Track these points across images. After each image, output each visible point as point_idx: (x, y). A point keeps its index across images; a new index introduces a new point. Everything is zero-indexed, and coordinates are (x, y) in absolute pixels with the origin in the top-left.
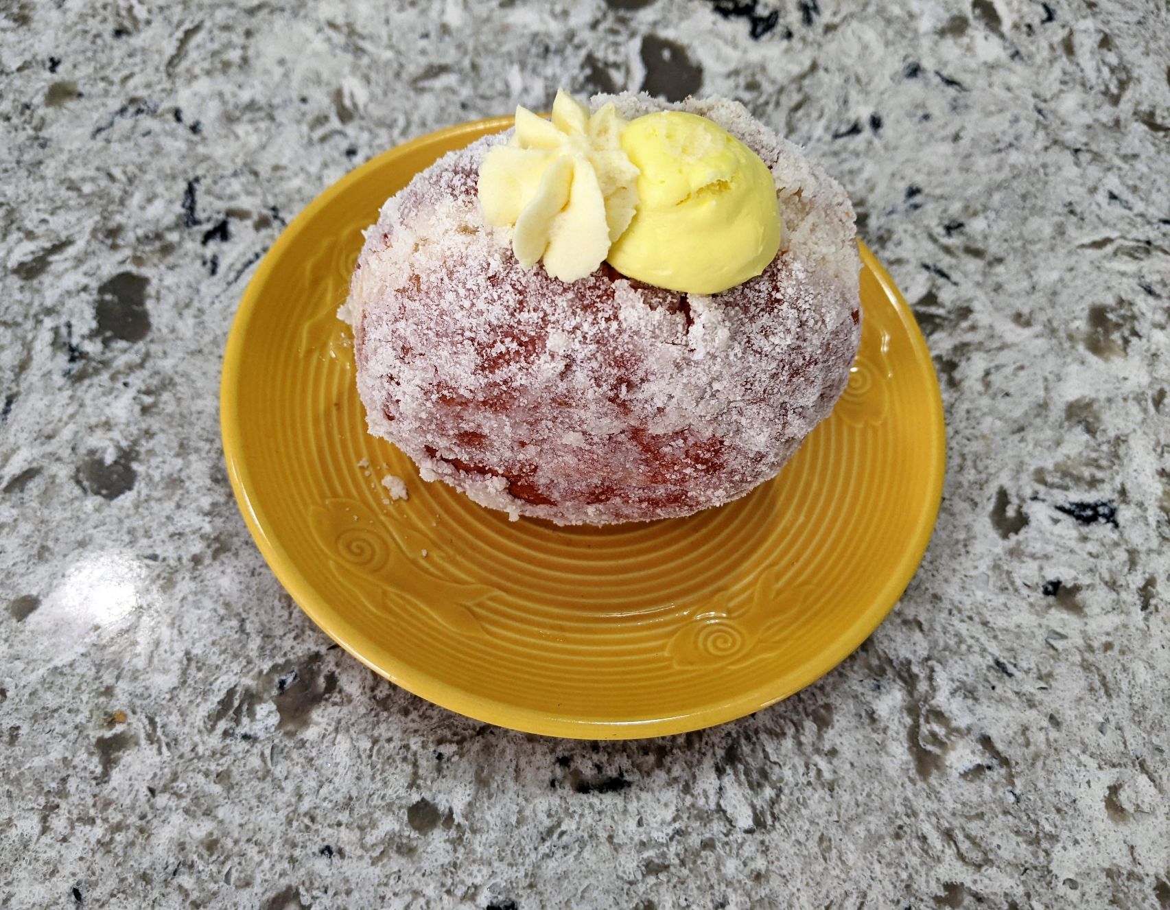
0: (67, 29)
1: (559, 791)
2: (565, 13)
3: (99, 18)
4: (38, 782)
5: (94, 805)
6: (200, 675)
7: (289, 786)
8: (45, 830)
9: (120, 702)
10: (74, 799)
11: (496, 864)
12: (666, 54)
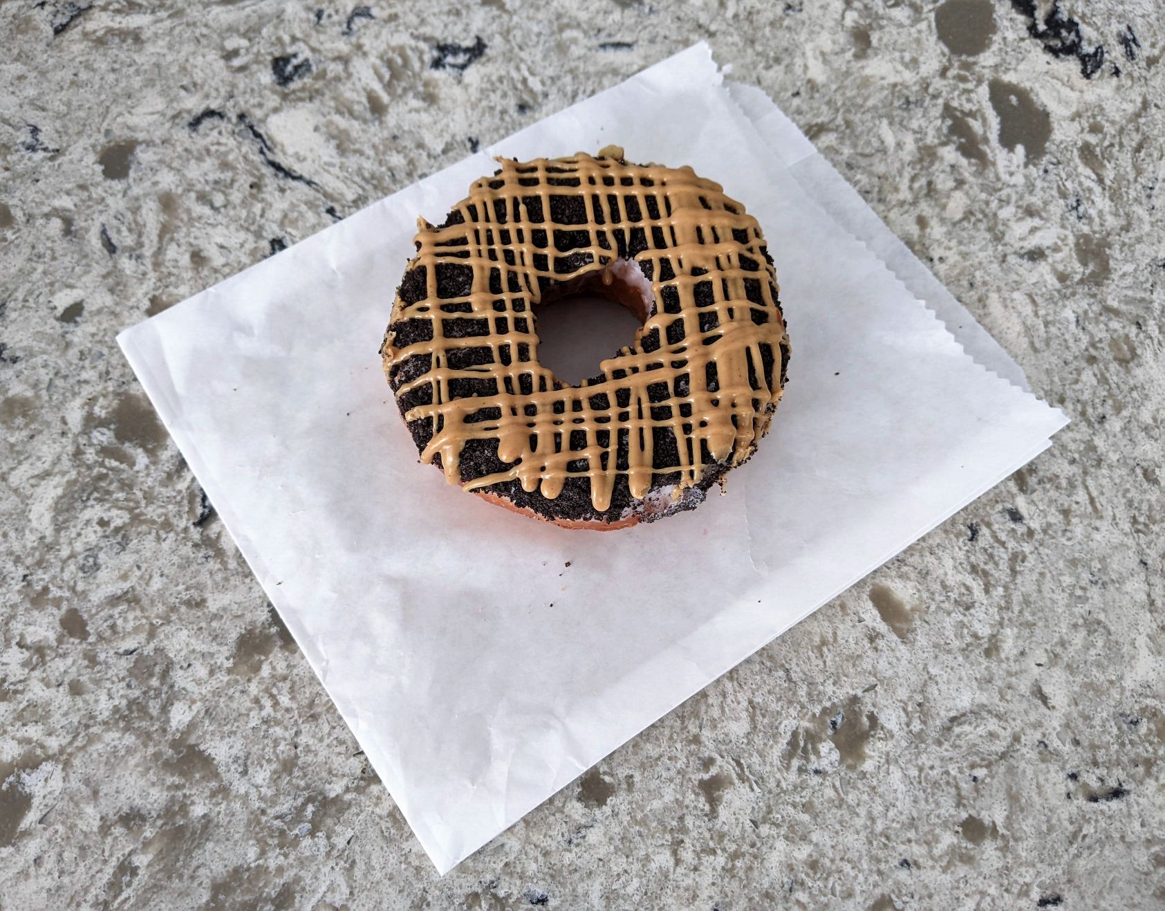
0: (474, 107)
1: (1075, 802)
2: (915, 61)
3: (499, 93)
4: (661, 822)
5: (712, 838)
6: (766, 721)
7: (862, 811)
8: (678, 862)
9: (709, 750)
10: (694, 834)
11: (1039, 865)
12: (1014, 99)
